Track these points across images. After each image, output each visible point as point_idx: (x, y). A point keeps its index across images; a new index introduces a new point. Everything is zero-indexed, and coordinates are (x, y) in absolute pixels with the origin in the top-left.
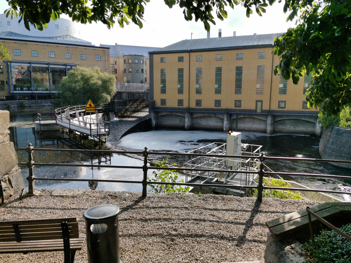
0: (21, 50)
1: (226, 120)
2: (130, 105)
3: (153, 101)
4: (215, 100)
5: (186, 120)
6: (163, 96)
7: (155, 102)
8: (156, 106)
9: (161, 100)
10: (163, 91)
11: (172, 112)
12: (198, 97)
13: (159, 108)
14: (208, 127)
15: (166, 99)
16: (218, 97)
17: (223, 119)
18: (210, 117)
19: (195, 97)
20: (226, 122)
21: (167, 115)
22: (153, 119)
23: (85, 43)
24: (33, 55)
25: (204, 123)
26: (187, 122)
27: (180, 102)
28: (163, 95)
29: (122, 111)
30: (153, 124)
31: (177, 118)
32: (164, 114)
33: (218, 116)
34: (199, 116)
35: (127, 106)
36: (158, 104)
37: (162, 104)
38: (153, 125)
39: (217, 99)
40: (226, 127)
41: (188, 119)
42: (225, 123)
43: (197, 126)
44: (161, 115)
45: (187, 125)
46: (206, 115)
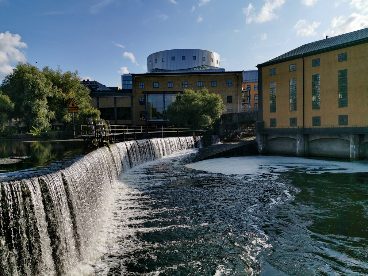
0: (159, 83)
1: (353, 143)
2: (242, 129)
3: (262, 121)
4: (339, 116)
5: (298, 143)
6: (273, 116)
7: (264, 122)
8: (266, 128)
9: (271, 120)
10: (273, 109)
11: (284, 134)
12: (316, 113)
13: (268, 130)
14: (331, 154)
15: (276, 119)
16: (343, 111)
17: (349, 141)
18: (333, 139)
19: (311, 113)
20: (352, 146)
21: (277, 138)
22: (259, 143)
23: (219, 70)
24: (169, 87)
25: (326, 148)
26: (299, 146)
27: (293, 121)
28: (273, 114)
29: (230, 134)
30: (260, 149)
31: (290, 142)
32: (275, 137)
33: (344, 139)
34: (317, 138)
35: (237, 129)
36: (268, 125)
37: (271, 125)
38: (259, 151)
39: (342, 114)
40: (353, 154)
41: (300, 142)
42: (351, 148)
43: (316, 152)
44: (270, 139)
45: (299, 150)
46: (327, 137)
